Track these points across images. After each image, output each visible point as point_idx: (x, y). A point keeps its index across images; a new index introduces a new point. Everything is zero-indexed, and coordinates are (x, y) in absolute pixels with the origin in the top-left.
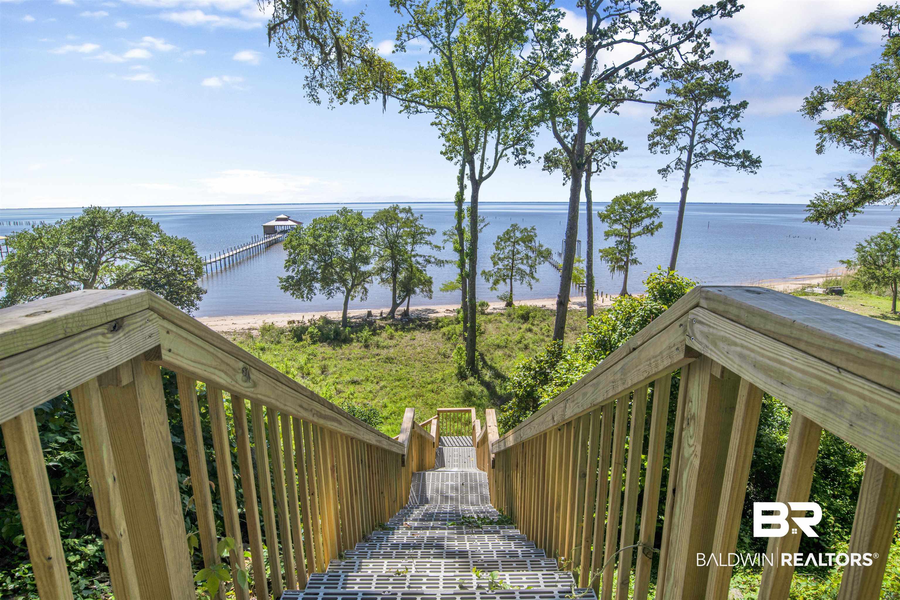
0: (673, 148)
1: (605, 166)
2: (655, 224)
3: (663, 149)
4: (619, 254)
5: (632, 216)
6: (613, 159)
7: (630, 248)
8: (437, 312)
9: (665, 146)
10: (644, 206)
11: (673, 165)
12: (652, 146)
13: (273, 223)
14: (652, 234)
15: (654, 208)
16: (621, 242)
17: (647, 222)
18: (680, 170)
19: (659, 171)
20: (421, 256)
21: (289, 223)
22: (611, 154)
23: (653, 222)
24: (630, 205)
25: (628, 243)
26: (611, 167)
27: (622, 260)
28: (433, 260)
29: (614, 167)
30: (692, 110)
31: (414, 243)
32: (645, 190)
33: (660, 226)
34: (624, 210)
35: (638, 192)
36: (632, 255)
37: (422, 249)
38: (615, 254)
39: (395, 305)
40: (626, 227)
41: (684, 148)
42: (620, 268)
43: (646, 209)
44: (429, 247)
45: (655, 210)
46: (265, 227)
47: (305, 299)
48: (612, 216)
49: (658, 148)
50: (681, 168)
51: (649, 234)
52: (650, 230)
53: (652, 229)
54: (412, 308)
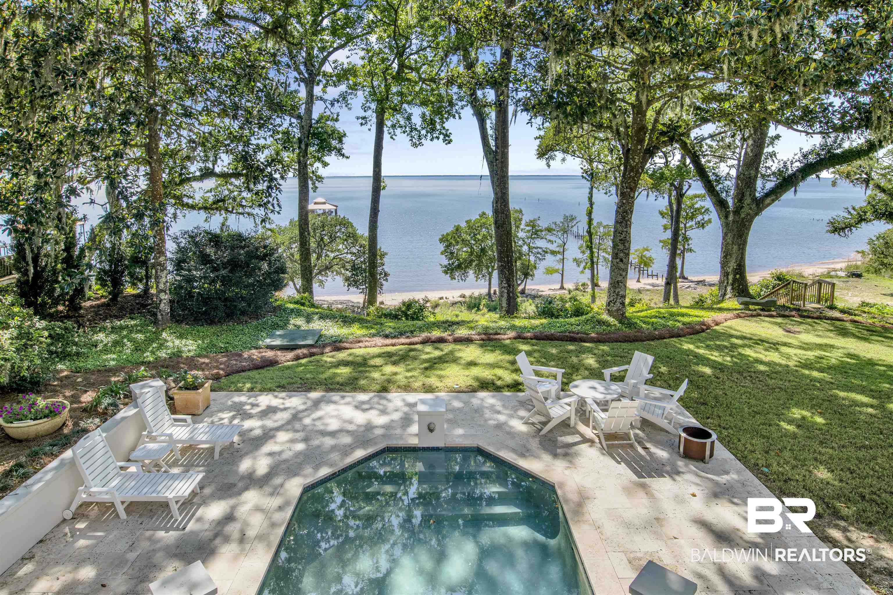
2: (706, 220)
5: (687, 214)
7: (686, 239)
8: (542, 291)
10: (697, 206)
17: (699, 218)
20: (540, 248)
23: (704, 218)
25: (685, 235)
28: (548, 251)
31: (532, 238)
33: (709, 221)
36: (688, 245)
37: (539, 243)
43: (698, 209)
44: (544, 240)
45: (707, 209)
51: (701, 228)
52: (701, 225)
53: (703, 224)
54: (527, 287)
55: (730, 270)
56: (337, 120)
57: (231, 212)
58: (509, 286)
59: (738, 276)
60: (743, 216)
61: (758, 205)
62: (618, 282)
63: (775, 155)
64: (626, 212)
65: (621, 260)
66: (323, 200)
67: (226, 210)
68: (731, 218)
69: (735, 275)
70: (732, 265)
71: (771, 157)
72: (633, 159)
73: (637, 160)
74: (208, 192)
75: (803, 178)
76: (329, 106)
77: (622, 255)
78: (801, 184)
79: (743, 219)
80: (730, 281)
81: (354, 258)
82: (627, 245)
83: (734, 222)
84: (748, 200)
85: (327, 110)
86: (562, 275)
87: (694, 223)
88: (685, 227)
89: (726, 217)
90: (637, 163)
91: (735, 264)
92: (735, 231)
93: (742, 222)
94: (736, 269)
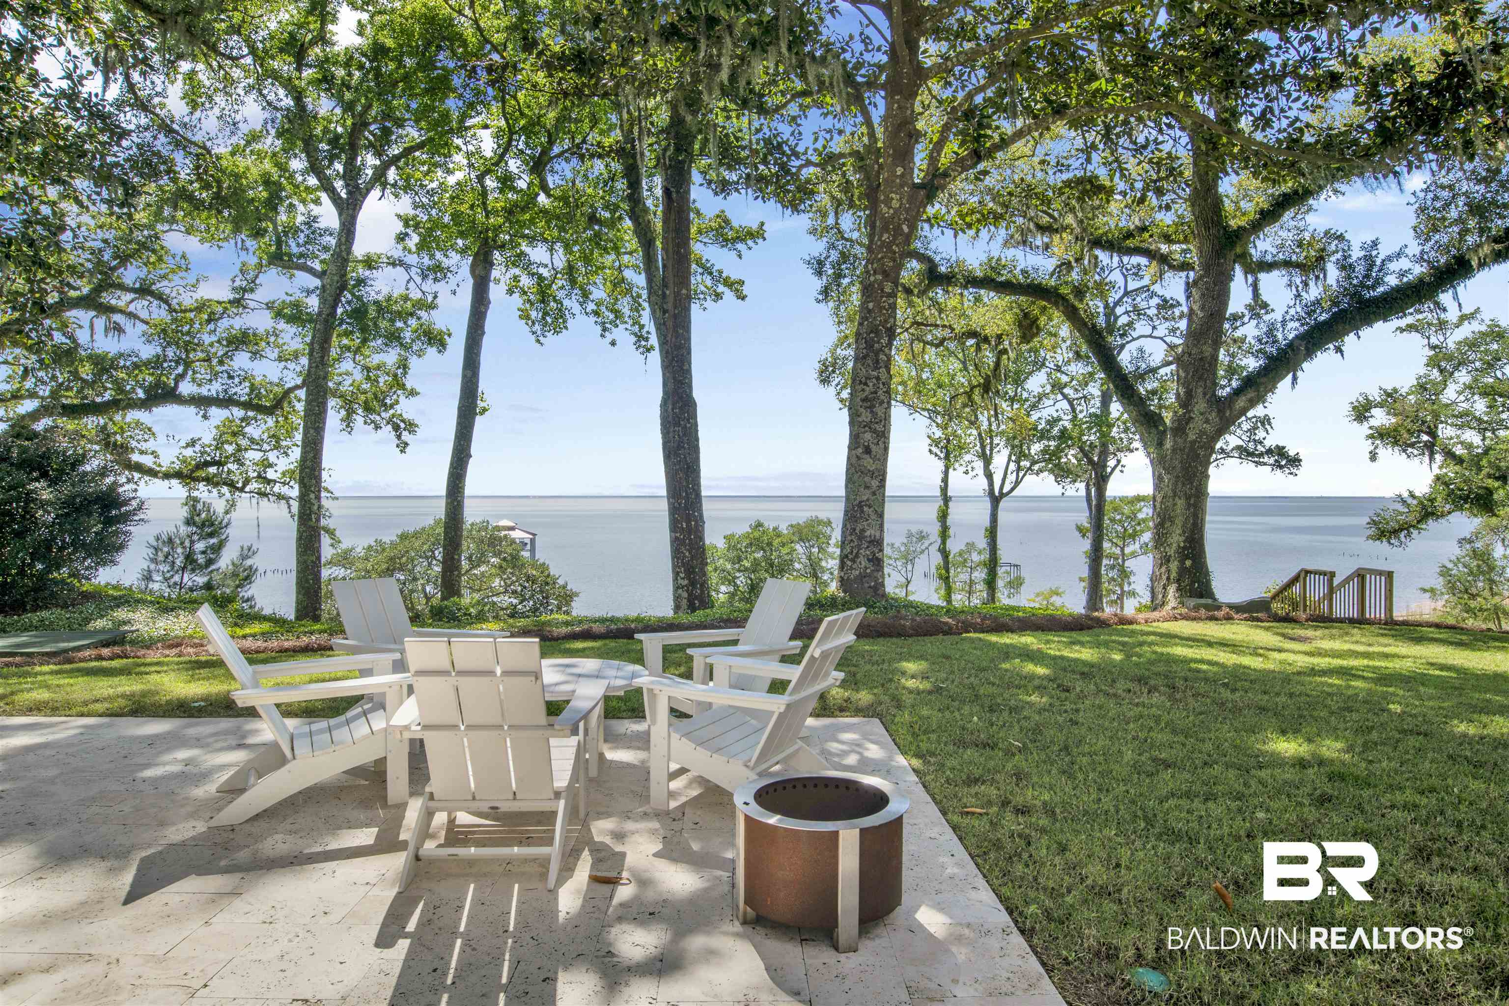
5: (1125, 530)
7: (1124, 575)
21: (518, 534)
24: (1122, 514)
34: (1113, 521)
40: (1116, 545)
43: (1144, 520)
55: (1171, 552)
56: (432, 306)
57: (242, 490)
58: (693, 583)
59: (1188, 563)
60: (1192, 436)
61: (1221, 412)
62: (860, 505)
63: (1269, 421)
64: (877, 332)
65: (868, 451)
66: (511, 524)
67: (232, 485)
68: (1168, 444)
69: (1182, 562)
70: (1176, 539)
71: (1263, 424)
72: (888, 202)
73: (895, 204)
74: (188, 445)
75: (1309, 354)
76: (418, 280)
77: (868, 436)
78: (1305, 365)
79: (1193, 442)
80: (1174, 575)
81: (515, 601)
82: (879, 410)
83: (1174, 450)
84: (1200, 405)
85: (412, 285)
87: (1137, 546)
88: (1123, 554)
89: (1160, 444)
90: (896, 211)
91: (1182, 538)
92: (1178, 469)
93: (1192, 449)
94: (1184, 548)
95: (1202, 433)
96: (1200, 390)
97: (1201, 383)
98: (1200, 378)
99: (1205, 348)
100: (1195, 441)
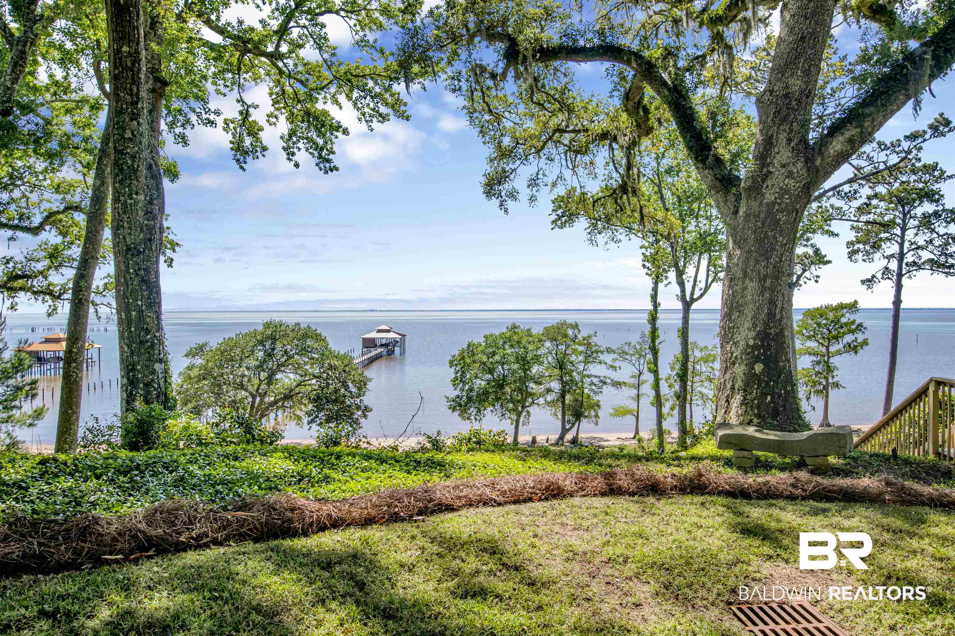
0: (877, 255)
1: (805, 280)
2: (859, 341)
3: (865, 257)
4: (816, 376)
5: (830, 332)
6: (815, 273)
7: (829, 369)
8: (607, 441)
9: (868, 253)
10: (843, 320)
11: (879, 275)
12: (852, 254)
13: (373, 335)
14: (856, 352)
15: (857, 323)
16: (818, 363)
17: (848, 338)
18: (888, 280)
19: (863, 282)
20: (596, 377)
21: (392, 335)
22: (813, 267)
23: (856, 338)
24: (826, 319)
25: (827, 363)
26: (813, 281)
27: (820, 383)
28: (608, 381)
29: (817, 281)
30: (897, 214)
31: (586, 362)
32: (844, 302)
33: (865, 343)
34: (819, 325)
35: (835, 304)
36: (833, 377)
37: (595, 369)
38: (811, 376)
39: (565, 431)
40: (823, 345)
41: (892, 256)
42: (818, 392)
43: (846, 324)
44: (603, 366)
45: (859, 325)
46: (364, 339)
47: (474, 421)
48: (804, 331)
49: (860, 256)
50: (889, 278)
51: (852, 353)
52: (853, 348)
53: (856, 347)
54: (580, 436)
55: (738, 352)
59: (759, 368)
60: (769, 197)
61: (809, 161)
69: (751, 366)
70: (744, 336)
79: (772, 205)
80: (739, 383)
83: (747, 216)
84: (782, 155)
86: (637, 418)
87: (840, 345)
88: (828, 352)
91: (753, 334)
92: (751, 241)
93: (769, 212)
94: (754, 347)
95: (784, 191)
96: (783, 137)
97: (786, 127)
98: (784, 120)
99: (791, 81)
100: (774, 203)
